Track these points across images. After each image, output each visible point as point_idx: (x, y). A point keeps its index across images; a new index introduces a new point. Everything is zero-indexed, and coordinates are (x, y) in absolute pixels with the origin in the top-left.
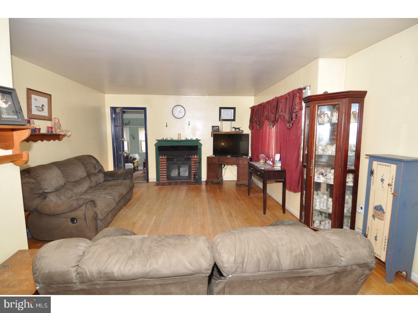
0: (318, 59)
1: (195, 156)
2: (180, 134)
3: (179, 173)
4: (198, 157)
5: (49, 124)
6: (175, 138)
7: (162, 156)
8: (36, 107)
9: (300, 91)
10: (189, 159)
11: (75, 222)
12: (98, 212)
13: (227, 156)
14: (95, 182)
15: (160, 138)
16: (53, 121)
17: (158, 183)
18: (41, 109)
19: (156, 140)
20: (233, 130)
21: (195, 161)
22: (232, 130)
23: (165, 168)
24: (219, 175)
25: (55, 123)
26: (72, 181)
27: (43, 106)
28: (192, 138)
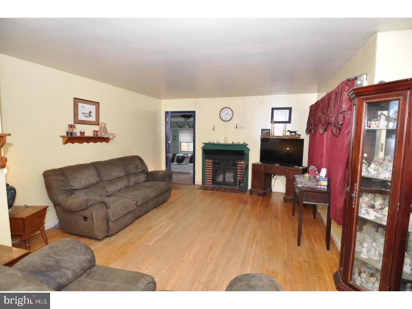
0: (376, 34)
1: (241, 162)
2: (227, 138)
3: (224, 179)
4: (244, 163)
5: (97, 128)
6: (222, 142)
7: (208, 160)
8: (83, 113)
9: (349, 83)
10: (235, 165)
11: (87, 220)
12: (110, 214)
13: (275, 165)
14: (133, 182)
15: (207, 142)
16: (100, 126)
17: (204, 187)
18: (88, 115)
19: (203, 143)
20: (288, 134)
21: (241, 167)
22: (286, 133)
23: (210, 172)
24: (268, 185)
25: (101, 127)
26: (107, 180)
27: (90, 112)
28: (239, 142)
